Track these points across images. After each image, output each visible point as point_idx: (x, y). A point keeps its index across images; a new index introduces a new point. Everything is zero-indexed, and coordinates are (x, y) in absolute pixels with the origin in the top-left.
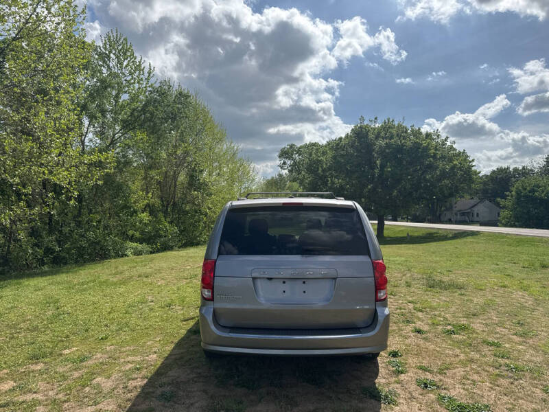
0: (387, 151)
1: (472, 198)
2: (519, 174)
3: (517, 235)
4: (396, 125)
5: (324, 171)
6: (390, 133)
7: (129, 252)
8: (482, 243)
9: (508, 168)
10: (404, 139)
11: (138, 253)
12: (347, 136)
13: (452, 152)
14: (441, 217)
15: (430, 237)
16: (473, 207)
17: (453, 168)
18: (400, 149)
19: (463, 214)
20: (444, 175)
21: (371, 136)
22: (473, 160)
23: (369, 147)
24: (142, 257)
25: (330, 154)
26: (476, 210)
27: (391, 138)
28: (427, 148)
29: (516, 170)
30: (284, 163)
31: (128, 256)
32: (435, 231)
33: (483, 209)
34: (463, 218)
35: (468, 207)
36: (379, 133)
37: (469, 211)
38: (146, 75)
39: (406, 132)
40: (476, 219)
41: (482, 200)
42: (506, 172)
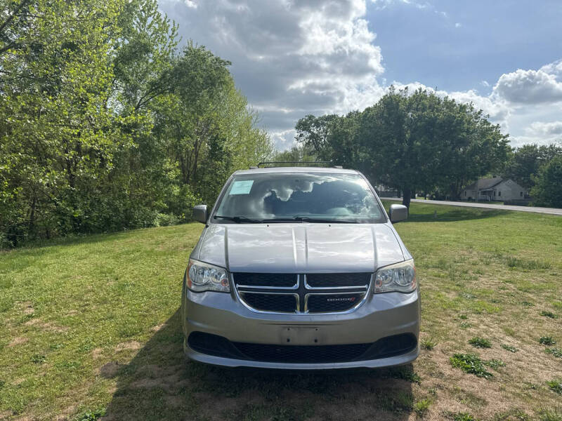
0: (419, 124)
1: (494, 177)
2: (546, 153)
3: (554, 215)
4: (428, 96)
5: (348, 143)
6: (423, 104)
7: (157, 222)
8: (521, 222)
9: (535, 146)
10: (437, 111)
11: (165, 223)
12: (375, 107)
13: (485, 126)
14: (461, 195)
15: (456, 216)
16: (495, 185)
17: (485, 144)
18: (432, 123)
19: (484, 193)
20: (476, 151)
21: (402, 107)
22: (508, 136)
23: (400, 119)
24: (170, 228)
25: (357, 126)
26: (498, 188)
27: (424, 110)
28: (460, 122)
29: (543, 148)
30: (301, 135)
31: (155, 226)
32: (462, 209)
33: (506, 188)
34: (483, 197)
35: (489, 186)
36: (411, 104)
37: (491, 189)
38: (170, 32)
39: (439, 103)
40: (498, 198)
41: (505, 179)
42: (532, 151)
